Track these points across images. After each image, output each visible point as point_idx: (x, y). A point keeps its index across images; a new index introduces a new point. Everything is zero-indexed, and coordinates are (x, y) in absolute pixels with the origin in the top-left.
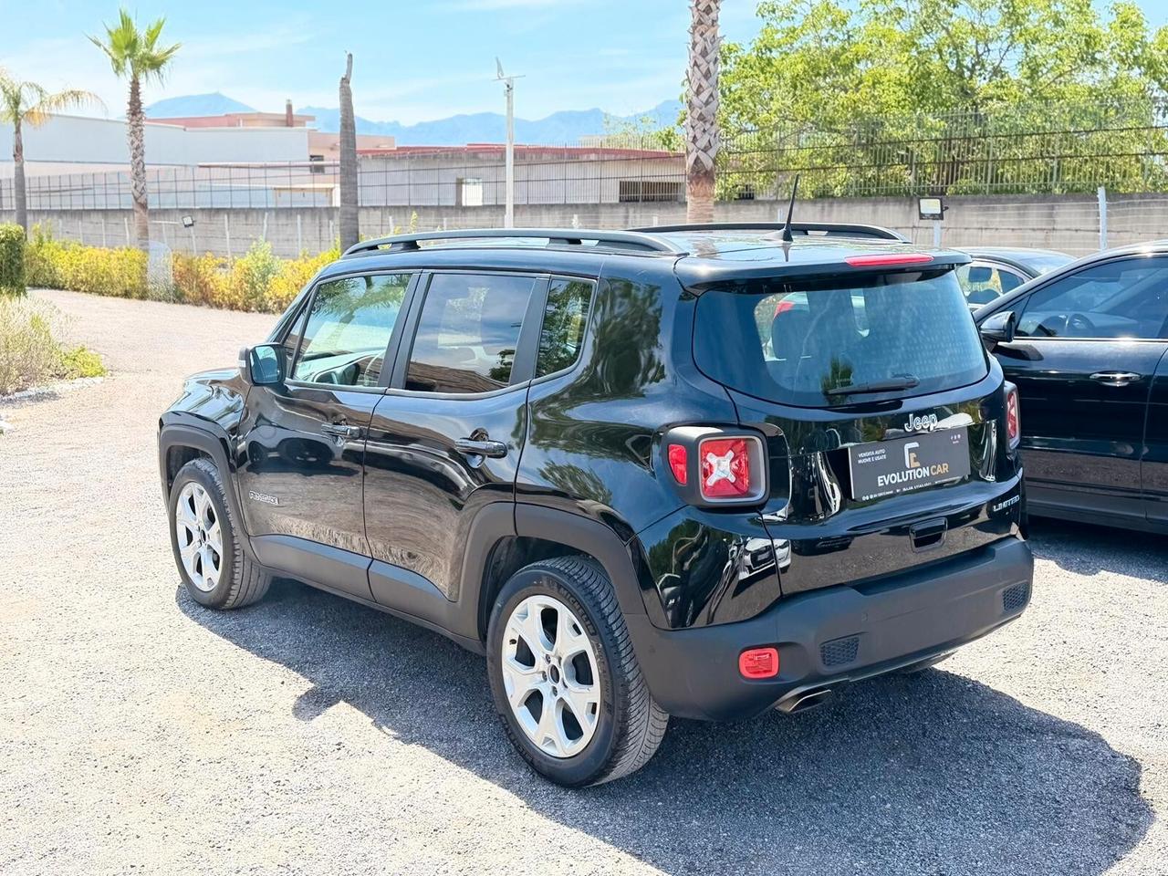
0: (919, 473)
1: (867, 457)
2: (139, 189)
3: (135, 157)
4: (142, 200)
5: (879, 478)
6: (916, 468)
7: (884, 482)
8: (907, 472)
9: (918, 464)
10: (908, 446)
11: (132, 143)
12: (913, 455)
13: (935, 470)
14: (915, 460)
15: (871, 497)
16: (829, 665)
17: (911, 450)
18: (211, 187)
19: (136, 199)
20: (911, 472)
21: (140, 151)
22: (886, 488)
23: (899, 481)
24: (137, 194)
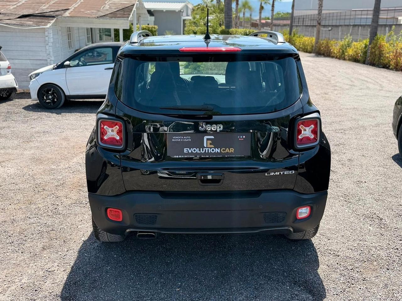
0: (213, 150)
1: (178, 139)
2: (319, 18)
3: (319, 8)
4: (319, 22)
5: (185, 149)
6: (211, 148)
7: (188, 151)
8: (204, 149)
9: (213, 146)
10: (206, 138)
11: (319, 3)
12: (210, 142)
13: (223, 150)
14: (211, 144)
15: (180, 156)
16: (140, 223)
17: (208, 139)
18: (355, 17)
19: (318, 22)
20: (207, 149)
21: (321, 6)
22: (188, 154)
23: (198, 152)
24: (318, 20)
